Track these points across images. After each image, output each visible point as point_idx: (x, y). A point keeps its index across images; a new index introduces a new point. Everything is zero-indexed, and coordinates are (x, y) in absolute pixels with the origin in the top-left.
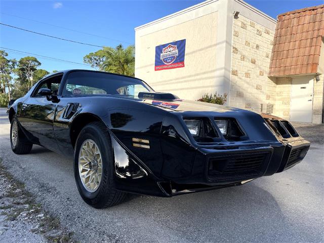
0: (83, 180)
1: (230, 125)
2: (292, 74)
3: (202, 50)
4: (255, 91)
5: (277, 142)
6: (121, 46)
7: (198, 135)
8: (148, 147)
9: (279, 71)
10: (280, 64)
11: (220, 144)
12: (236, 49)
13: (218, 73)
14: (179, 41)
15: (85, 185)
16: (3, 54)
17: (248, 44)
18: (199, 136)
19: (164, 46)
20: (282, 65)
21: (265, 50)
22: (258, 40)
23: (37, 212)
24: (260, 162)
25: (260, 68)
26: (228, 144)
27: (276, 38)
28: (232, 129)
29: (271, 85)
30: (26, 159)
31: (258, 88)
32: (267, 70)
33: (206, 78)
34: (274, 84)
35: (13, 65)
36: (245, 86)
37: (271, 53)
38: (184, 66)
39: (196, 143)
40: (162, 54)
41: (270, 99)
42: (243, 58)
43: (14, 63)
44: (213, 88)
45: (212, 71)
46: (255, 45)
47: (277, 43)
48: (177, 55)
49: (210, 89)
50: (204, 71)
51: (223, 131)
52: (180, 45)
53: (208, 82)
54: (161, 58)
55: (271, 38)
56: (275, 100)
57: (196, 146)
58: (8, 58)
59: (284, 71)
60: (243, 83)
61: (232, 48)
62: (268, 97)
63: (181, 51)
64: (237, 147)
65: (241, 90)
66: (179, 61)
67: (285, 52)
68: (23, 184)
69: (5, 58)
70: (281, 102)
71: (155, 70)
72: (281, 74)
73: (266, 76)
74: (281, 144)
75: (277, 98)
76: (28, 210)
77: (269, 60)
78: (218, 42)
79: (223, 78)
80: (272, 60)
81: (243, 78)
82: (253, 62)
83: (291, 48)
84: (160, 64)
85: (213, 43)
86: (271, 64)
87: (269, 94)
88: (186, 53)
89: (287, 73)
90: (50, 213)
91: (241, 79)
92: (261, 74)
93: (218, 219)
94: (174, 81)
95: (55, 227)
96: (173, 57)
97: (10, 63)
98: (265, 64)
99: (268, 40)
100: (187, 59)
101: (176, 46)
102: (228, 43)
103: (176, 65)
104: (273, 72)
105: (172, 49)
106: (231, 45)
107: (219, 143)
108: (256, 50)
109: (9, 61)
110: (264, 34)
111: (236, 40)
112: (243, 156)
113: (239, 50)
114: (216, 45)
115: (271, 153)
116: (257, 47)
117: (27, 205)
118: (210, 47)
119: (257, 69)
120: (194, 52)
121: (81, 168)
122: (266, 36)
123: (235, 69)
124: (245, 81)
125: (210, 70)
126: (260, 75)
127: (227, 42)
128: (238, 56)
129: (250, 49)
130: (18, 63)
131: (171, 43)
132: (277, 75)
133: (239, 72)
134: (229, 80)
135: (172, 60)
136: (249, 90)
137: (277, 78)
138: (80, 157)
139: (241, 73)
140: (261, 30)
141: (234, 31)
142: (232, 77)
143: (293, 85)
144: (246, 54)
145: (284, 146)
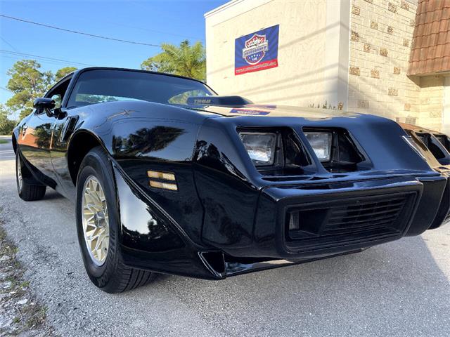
0: (88, 243)
1: (336, 142)
2: (446, 69)
3: (303, 38)
4: (386, 98)
5: (429, 173)
6: (187, 43)
7: (271, 162)
8: (174, 187)
9: (425, 66)
10: (426, 55)
11: (315, 178)
12: (356, 36)
13: (328, 73)
14: (269, 28)
15: (91, 253)
16: (33, 65)
17: (374, 25)
18: (273, 165)
19: (247, 37)
20: (430, 57)
21: (403, 34)
22: (391, 20)
23: (19, 295)
24: (396, 212)
25: (394, 62)
26: (329, 177)
27: (418, 15)
28: (341, 150)
29: (410, 88)
30: (34, 207)
31: (392, 93)
32: (406, 65)
33: (311, 82)
34: (416, 87)
35: (48, 80)
36: (372, 90)
37: (411, 39)
38: (277, 65)
39: (260, 178)
40: (244, 50)
41: (411, 109)
42: (368, 48)
43: (49, 77)
44: (322, 96)
45: (318, 71)
46: (386, 29)
47: (421, 22)
48: (267, 49)
49: (317, 97)
50: (307, 71)
51: (321, 153)
52: (271, 34)
53: (315, 88)
54: (244, 57)
55: (411, 15)
56: (419, 112)
57: (260, 184)
58: (41, 70)
59: (433, 65)
60: (369, 86)
61: (350, 33)
62: (408, 107)
63: (273, 43)
64: (350, 183)
65: (365, 98)
66: (270, 58)
67: (434, 36)
68: (16, 247)
69: (36, 71)
70: (428, 113)
71: (236, 74)
72: (428, 71)
73: (404, 74)
74: (439, 175)
75: (420, 107)
76: (8, 291)
77: (408, 50)
78: (328, 24)
79: (336, 79)
80: (413, 49)
81: (369, 79)
82: (384, 54)
83: (442, 29)
84: (242, 65)
85: (320, 28)
86: (412, 55)
87: (408, 102)
88: (279, 45)
89: (437, 69)
90: (37, 297)
91: (364, 80)
92: (397, 71)
93: (317, 314)
94: (264, 89)
95: (37, 325)
96: (261, 53)
97: (45, 78)
98: (403, 56)
99: (407, 19)
100: (281, 55)
101: (264, 36)
102: (344, 25)
103: (266, 65)
104: (415, 69)
105: (258, 41)
106: (348, 29)
107: (312, 176)
108: (387, 35)
109: (43, 75)
110: (400, 10)
111: (356, 21)
112: (361, 201)
113: (361, 35)
114: (325, 30)
115: (418, 192)
116: (390, 30)
117: (9, 283)
118: (317, 33)
119: (390, 63)
120: (292, 43)
121: (85, 224)
122: (404, 12)
123: (356, 65)
124: (371, 84)
125: (317, 68)
126: (395, 73)
127: (342, 24)
128: (360, 45)
129: (378, 34)
130: (54, 77)
131: (257, 33)
132: (420, 72)
133: (362, 70)
134: (347, 82)
135: (258, 58)
136: (378, 97)
137: (421, 77)
138: (84, 207)
139: (365, 72)
140: (395, 3)
141: (354, 6)
142: (350, 78)
143: (447, 88)
144: (372, 41)
145: (443, 180)
